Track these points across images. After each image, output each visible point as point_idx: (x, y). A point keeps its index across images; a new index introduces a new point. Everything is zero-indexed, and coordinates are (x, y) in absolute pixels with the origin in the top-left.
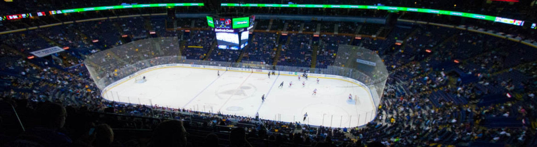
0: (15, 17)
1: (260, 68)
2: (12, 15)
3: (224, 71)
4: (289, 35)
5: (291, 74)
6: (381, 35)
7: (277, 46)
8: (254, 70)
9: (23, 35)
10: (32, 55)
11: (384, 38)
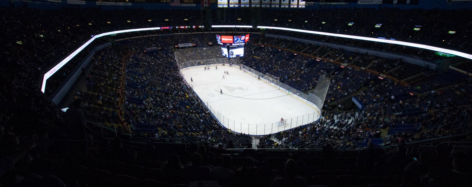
0: (183, 27)
1: (273, 82)
2: (182, 26)
3: (253, 77)
4: (321, 61)
5: (286, 92)
6: (408, 81)
7: (302, 68)
8: (267, 81)
9: (183, 36)
10: (178, 45)
11: (406, 85)
